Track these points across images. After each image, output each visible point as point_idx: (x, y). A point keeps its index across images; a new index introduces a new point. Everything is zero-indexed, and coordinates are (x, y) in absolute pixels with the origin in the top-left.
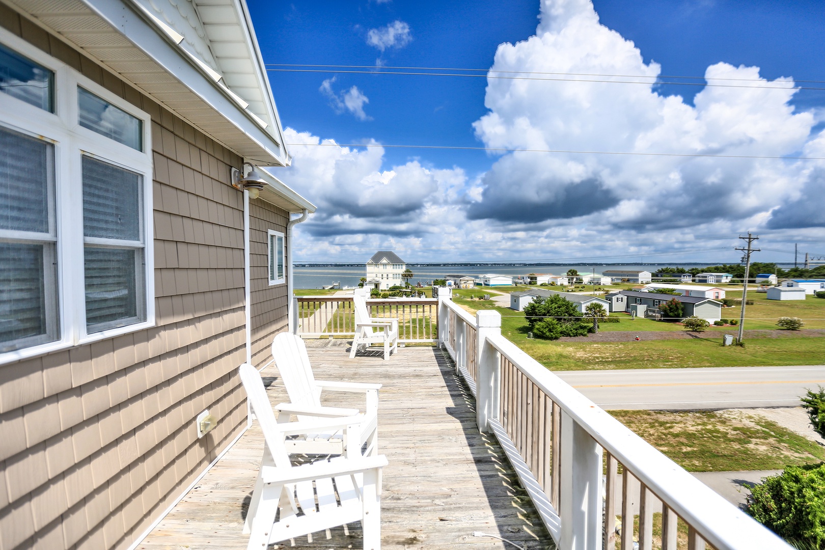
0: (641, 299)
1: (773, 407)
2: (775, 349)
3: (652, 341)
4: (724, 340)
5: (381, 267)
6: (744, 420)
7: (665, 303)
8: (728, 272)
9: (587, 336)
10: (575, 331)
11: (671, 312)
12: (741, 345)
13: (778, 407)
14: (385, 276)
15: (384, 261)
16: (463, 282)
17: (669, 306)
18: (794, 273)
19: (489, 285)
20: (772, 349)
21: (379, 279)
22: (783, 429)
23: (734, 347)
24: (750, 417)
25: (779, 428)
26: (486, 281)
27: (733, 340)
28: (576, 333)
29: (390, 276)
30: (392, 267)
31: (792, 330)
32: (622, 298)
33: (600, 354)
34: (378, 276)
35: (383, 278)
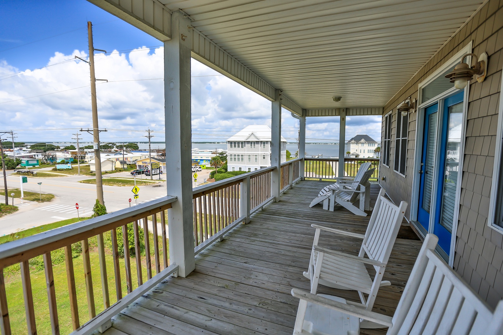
5: (360, 145)
15: (363, 140)
21: (357, 152)
29: (366, 151)
30: (368, 145)
34: (358, 150)
35: (361, 152)
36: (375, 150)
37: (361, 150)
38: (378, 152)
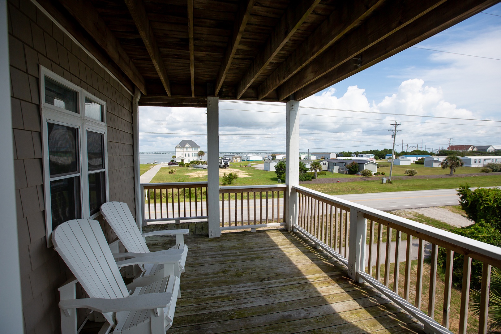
0: (336, 163)
1: (419, 208)
2: (407, 185)
3: (346, 182)
4: (383, 180)
5: (185, 149)
6: (408, 214)
7: (349, 164)
8: (372, 153)
9: (312, 181)
10: (304, 178)
11: (353, 168)
12: (391, 183)
13: (422, 208)
14: (187, 155)
15: (187, 145)
16: (234, 158)
17: (351, 166)
18: (402, 154)
19: (249, 160)
20: (405, 184)
21: (183, 156)
22: (428, 217)
23: (387, 184)
24: (410, 213)
25: (426, 217)
26: (247, 158)
27: (387, 181)
28: (305, 179)
29: (191, 155)
30: (192, 149)
31: (412, 176)
32: (326, 163)
33: (320, 189)
34: (183, 154)
35: (186, 156)
36: (198, 154)
37: (186, 154)
38: (201, 155)
